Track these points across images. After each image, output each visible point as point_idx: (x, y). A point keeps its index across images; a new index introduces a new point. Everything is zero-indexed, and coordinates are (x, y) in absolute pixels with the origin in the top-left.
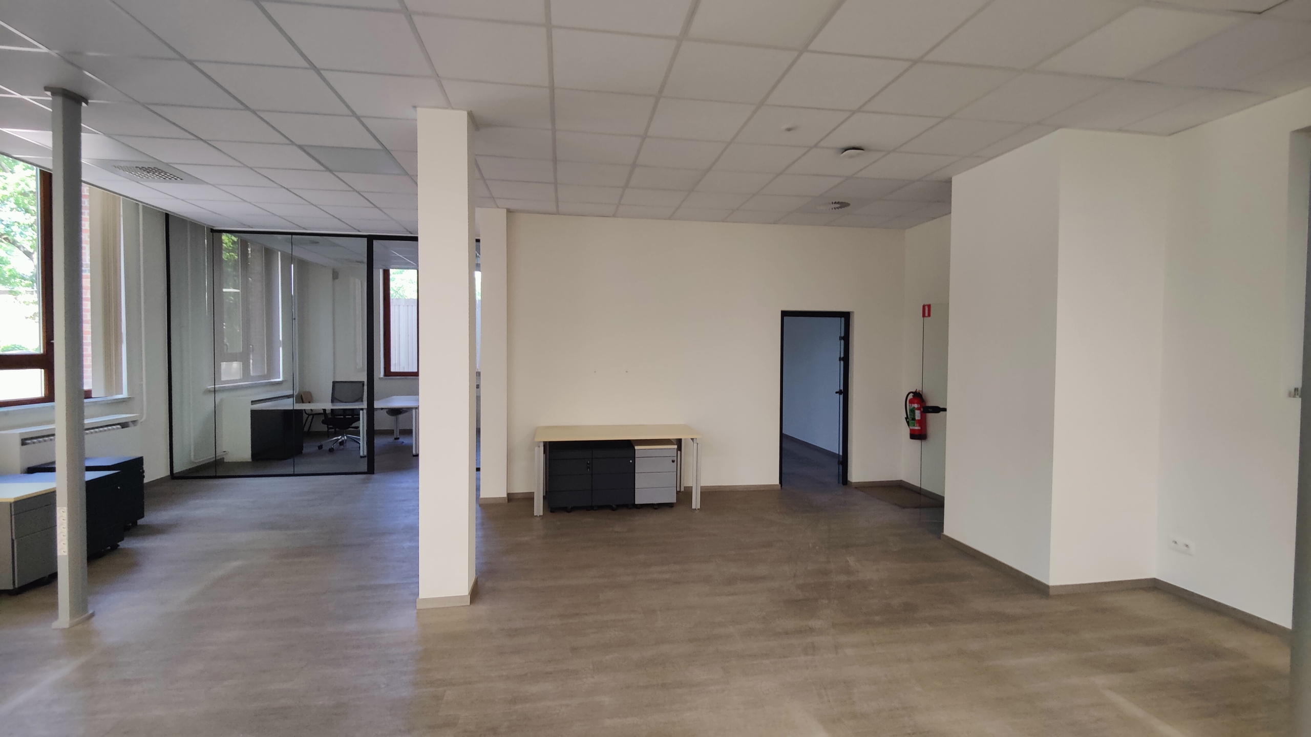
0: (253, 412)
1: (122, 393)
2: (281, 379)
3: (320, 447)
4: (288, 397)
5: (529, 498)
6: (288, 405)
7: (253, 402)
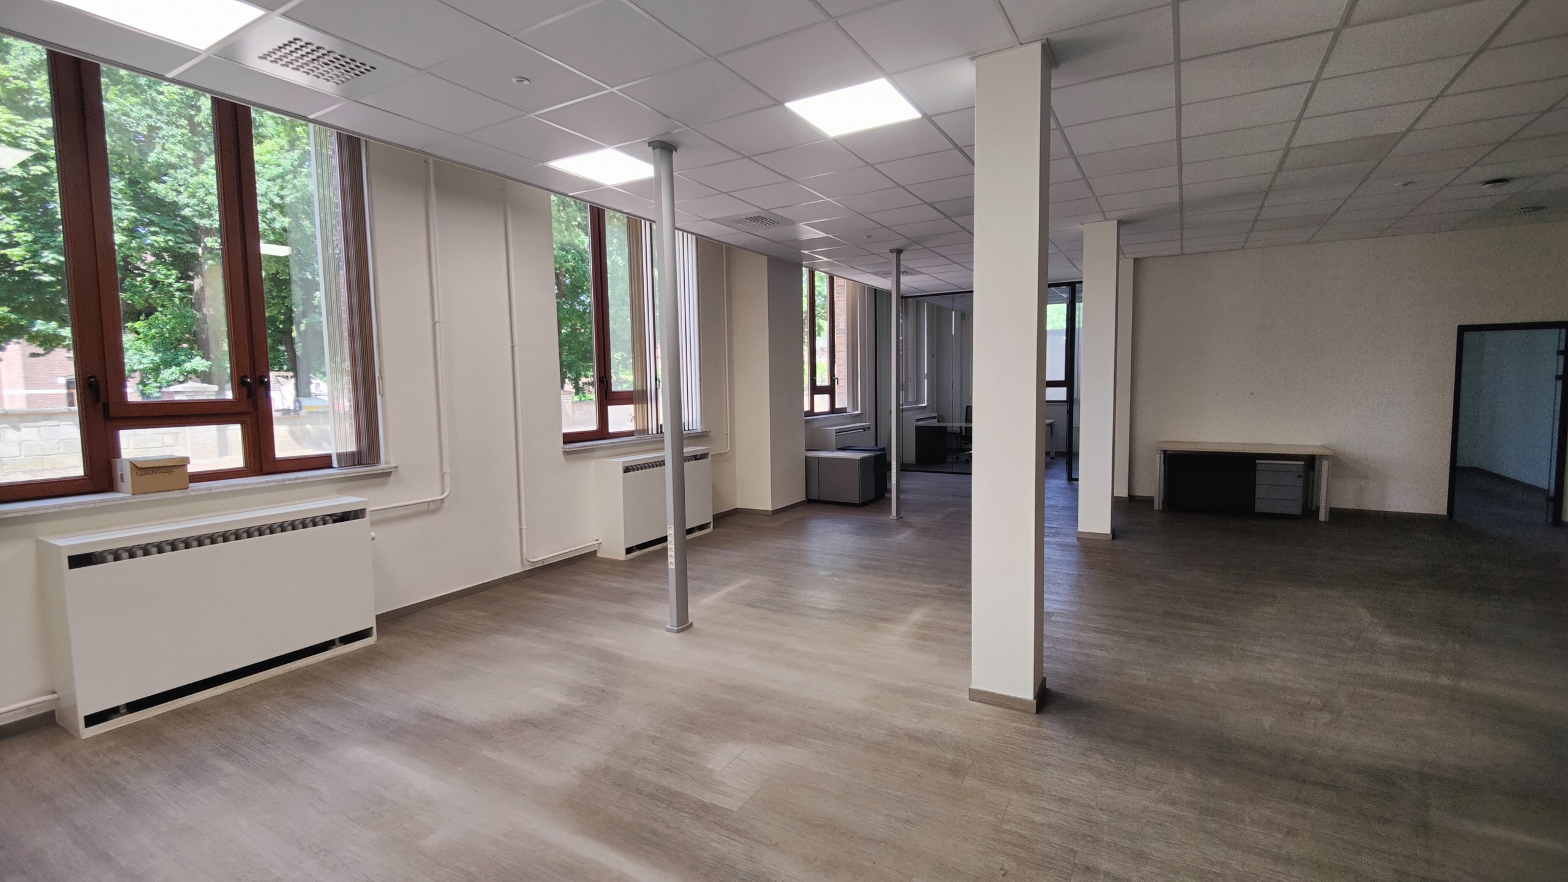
0: (917, 427)
1: (858, 410)
2: (925, 405)
3: (958, 458)
4: (934, 418)
5: (1149, 501)
6: (934, 423)
7: (917, 420)
